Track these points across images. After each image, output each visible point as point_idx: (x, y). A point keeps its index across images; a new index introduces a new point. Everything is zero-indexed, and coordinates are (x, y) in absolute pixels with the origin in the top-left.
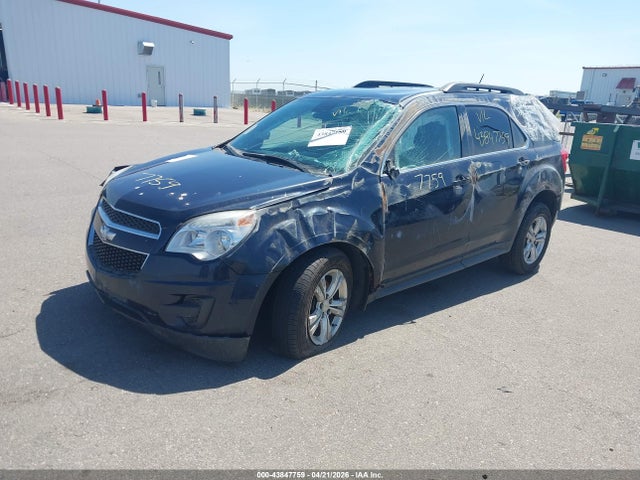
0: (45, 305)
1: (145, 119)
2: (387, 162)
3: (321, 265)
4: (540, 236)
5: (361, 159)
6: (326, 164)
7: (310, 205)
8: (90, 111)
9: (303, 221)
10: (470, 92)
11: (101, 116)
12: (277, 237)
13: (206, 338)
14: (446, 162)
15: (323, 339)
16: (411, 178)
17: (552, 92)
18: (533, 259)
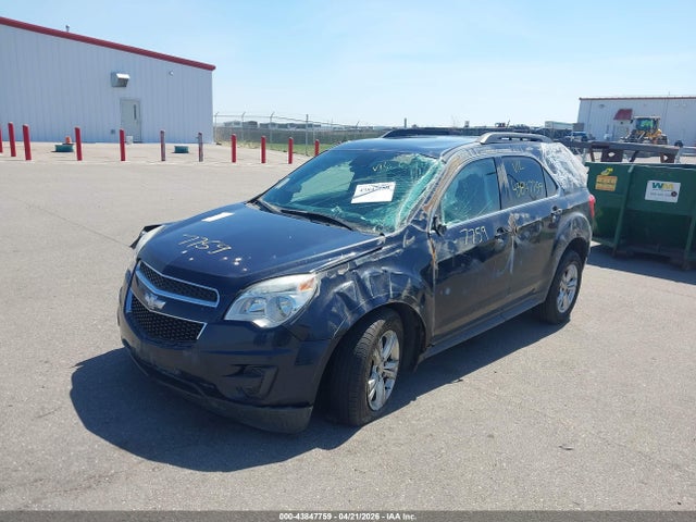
0: (75, 378)
1: (123, 159)
2: (435, 218)
3: (380, 327)
4: (571, 284)
5: (410, 217)
6: (373, 221)
7: (366, 265)
8: (59, 150)
9: (360, 282)
10: (505, 142)
11: (74, 155)
12: (337, 301)
13: (267, 410)
14: (488, 215)
15: (378, 405)
16: (457, 233)
17: (547, 122)
18: (566, 307)
